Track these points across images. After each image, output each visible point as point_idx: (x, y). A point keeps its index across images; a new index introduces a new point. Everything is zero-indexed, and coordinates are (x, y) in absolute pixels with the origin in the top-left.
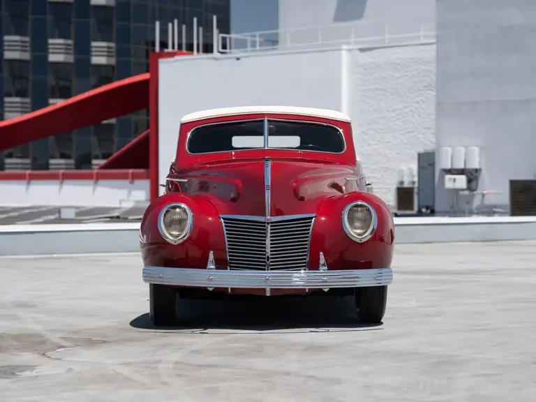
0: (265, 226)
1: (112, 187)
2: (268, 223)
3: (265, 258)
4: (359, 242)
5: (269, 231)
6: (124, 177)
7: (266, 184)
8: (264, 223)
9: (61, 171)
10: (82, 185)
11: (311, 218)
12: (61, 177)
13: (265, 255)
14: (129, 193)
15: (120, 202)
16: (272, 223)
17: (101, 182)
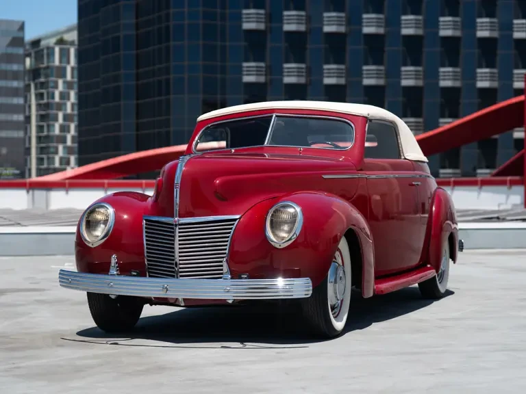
0: (173, 228)
1: (493, 192)
2: (176, 225)
3: (173, 264)
4: (278, 247)
5: (177, 234)
6: (503, 183)
7: (176, 182)
8: (172, 225)
9: (452, 179)
10: (470, 190)
11: (235, 220)
12: (452, 183)
13: (173, 260)
14: (508, 198)
15: (499, 205)
16: (180, 225)
17: (485, 188)
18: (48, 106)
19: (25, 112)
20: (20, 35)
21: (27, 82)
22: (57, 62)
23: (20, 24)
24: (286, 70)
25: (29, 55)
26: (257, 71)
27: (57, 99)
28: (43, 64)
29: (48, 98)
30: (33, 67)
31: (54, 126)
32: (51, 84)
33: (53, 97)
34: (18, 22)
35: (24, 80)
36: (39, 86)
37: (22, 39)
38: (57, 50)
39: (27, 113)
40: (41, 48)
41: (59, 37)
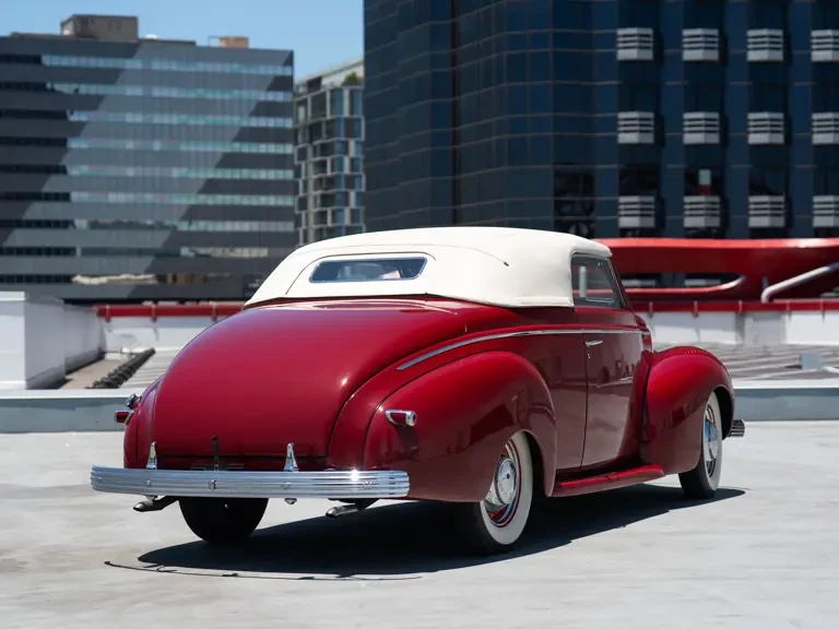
18: (331, 182)
19: (296, 192)
20: (287, 71)
21: (301, 146)
22: (346, 114)
23: (287, 56)
24: (687, 123)
25: (304, 102)
26: (641, 125)
27: (347, 171)
28: (325, 116)
29: (332, 170)
30: (310, 121)
31: (342, 211)
32: (338, 147)
33: (341, 169)
34: (283, 52)
35: (296, 143)
36: (318, 151)
37: (290, 79)
38: (346, 93)
39: (301, 194)
40: (322, 90)
41: (349, 73)
